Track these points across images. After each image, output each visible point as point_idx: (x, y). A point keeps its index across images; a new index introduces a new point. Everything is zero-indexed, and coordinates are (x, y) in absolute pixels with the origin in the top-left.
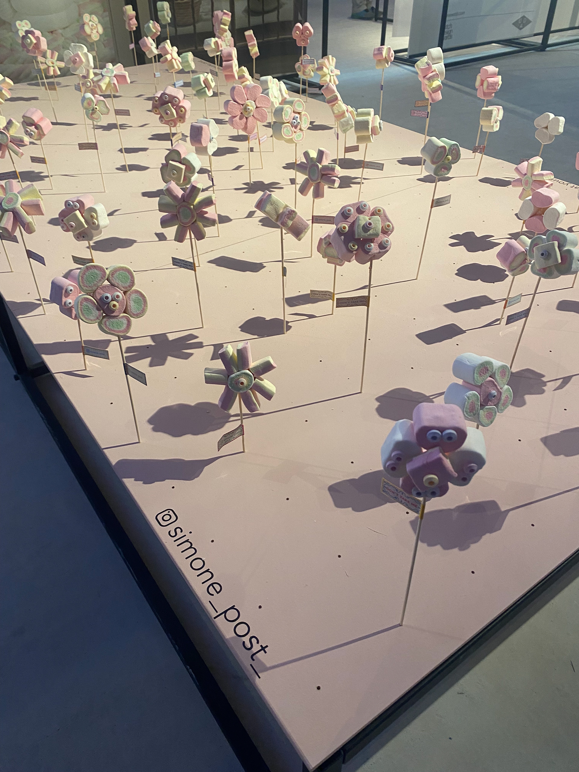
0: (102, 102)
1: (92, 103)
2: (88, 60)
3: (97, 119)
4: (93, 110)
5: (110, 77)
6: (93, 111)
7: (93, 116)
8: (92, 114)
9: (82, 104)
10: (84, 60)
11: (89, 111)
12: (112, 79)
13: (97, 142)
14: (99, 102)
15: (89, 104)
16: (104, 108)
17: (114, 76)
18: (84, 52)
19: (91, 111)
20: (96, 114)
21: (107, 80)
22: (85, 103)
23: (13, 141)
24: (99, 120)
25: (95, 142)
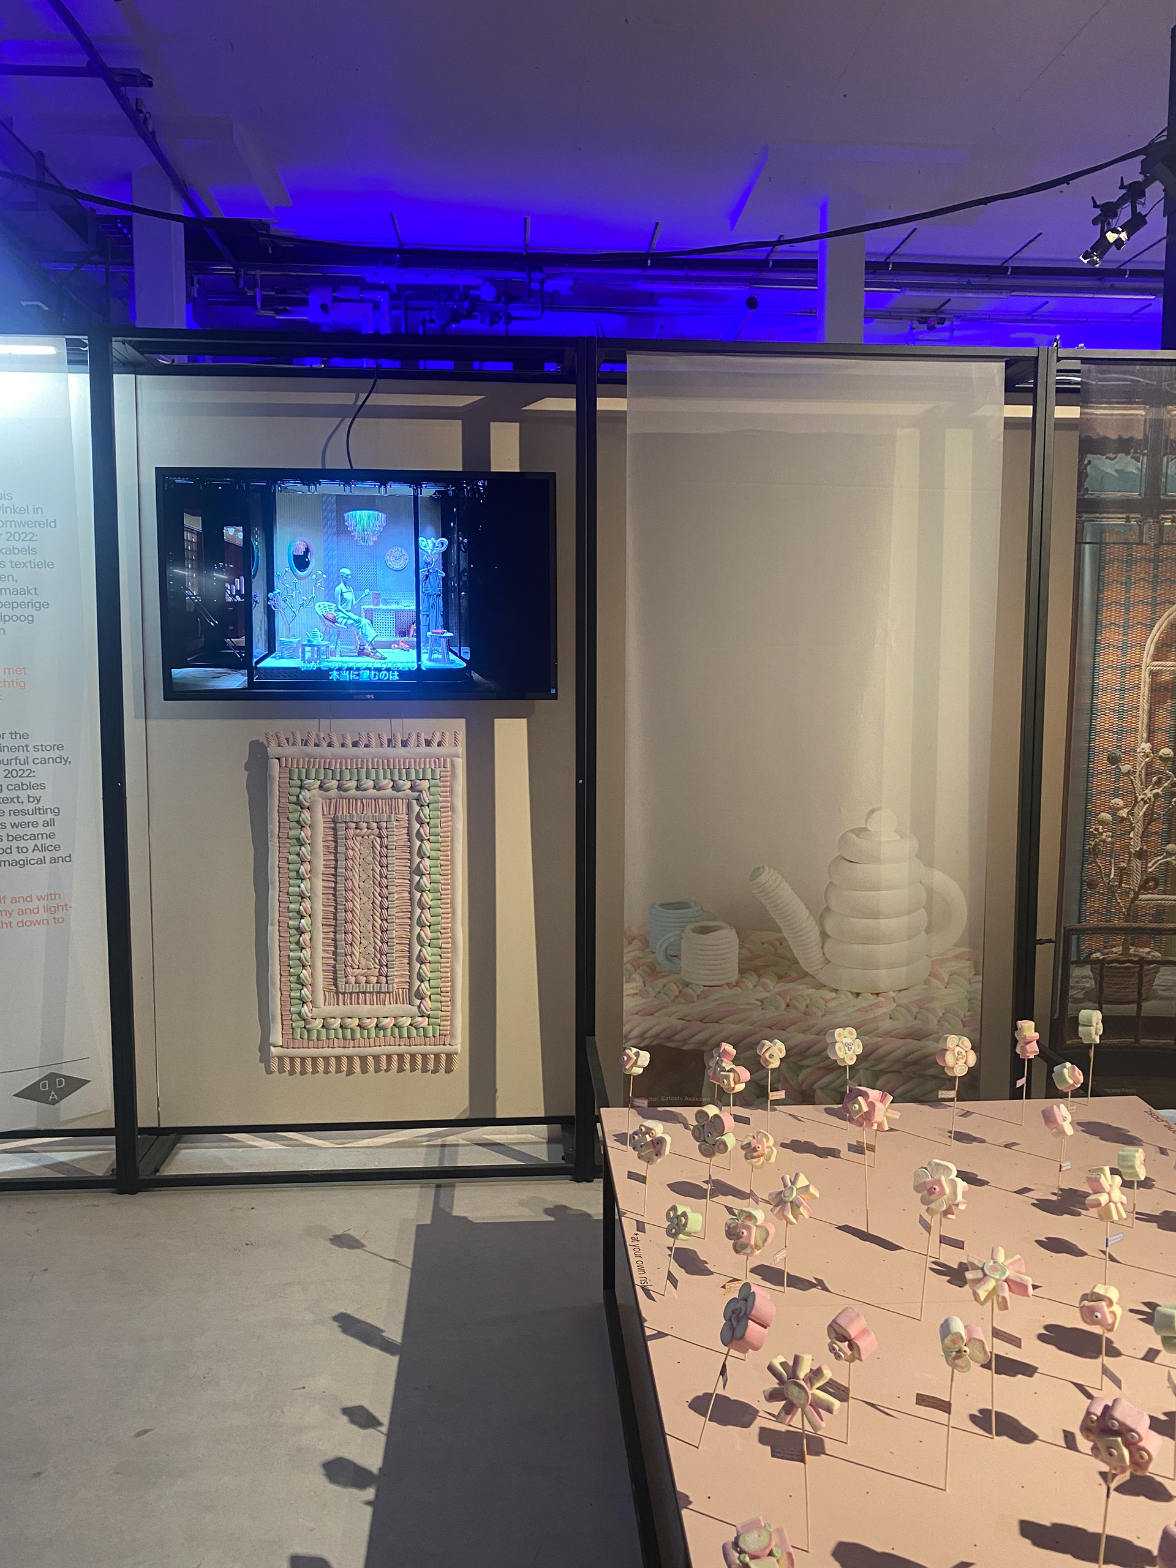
0: (978, 1343)
1: (960, 1341)
2: (954, 1193)
3: (961, 1367)
4: (959, 1351)
5: (997, 1280)
6: (959, 1354)
7: (956, 1361)
8: (955, 1358)
9: (943, 1340)
10: (948, 1191)
11: (951, 1352)
12: (1002, 1286)
13: (952, 1402)
14: (973, 1341)
15: (954, 1342)
16: (978, 1353)
17: (1006, 1281)
18: (951, 1177)
19: (955, 1353)
20: (962, 1359)
21: (991, 1285)
22: (948, 1340)
23: (814, 1405)
24: (966, 1369)
25: (948, 1400)
